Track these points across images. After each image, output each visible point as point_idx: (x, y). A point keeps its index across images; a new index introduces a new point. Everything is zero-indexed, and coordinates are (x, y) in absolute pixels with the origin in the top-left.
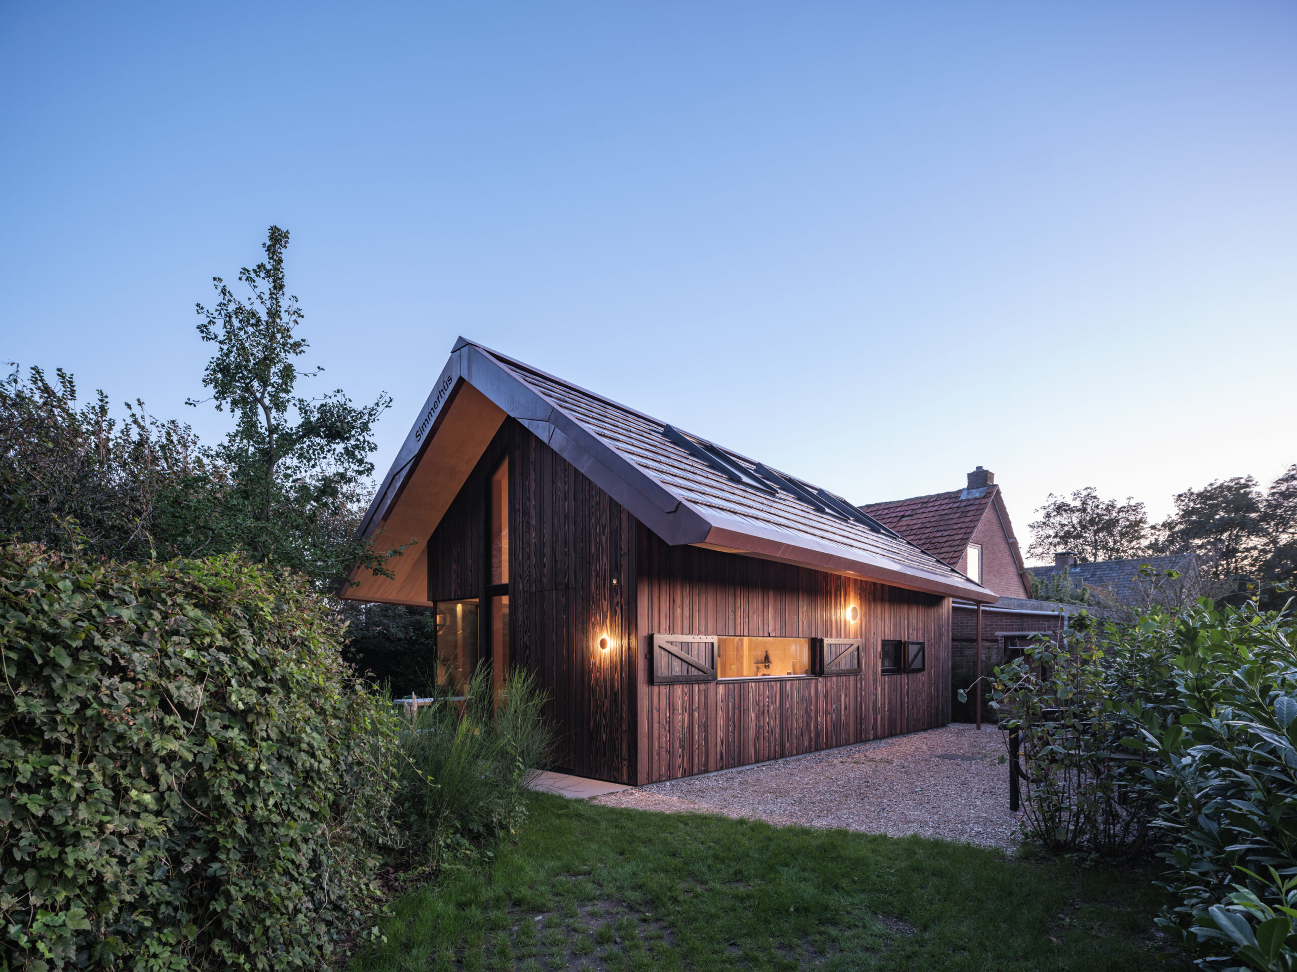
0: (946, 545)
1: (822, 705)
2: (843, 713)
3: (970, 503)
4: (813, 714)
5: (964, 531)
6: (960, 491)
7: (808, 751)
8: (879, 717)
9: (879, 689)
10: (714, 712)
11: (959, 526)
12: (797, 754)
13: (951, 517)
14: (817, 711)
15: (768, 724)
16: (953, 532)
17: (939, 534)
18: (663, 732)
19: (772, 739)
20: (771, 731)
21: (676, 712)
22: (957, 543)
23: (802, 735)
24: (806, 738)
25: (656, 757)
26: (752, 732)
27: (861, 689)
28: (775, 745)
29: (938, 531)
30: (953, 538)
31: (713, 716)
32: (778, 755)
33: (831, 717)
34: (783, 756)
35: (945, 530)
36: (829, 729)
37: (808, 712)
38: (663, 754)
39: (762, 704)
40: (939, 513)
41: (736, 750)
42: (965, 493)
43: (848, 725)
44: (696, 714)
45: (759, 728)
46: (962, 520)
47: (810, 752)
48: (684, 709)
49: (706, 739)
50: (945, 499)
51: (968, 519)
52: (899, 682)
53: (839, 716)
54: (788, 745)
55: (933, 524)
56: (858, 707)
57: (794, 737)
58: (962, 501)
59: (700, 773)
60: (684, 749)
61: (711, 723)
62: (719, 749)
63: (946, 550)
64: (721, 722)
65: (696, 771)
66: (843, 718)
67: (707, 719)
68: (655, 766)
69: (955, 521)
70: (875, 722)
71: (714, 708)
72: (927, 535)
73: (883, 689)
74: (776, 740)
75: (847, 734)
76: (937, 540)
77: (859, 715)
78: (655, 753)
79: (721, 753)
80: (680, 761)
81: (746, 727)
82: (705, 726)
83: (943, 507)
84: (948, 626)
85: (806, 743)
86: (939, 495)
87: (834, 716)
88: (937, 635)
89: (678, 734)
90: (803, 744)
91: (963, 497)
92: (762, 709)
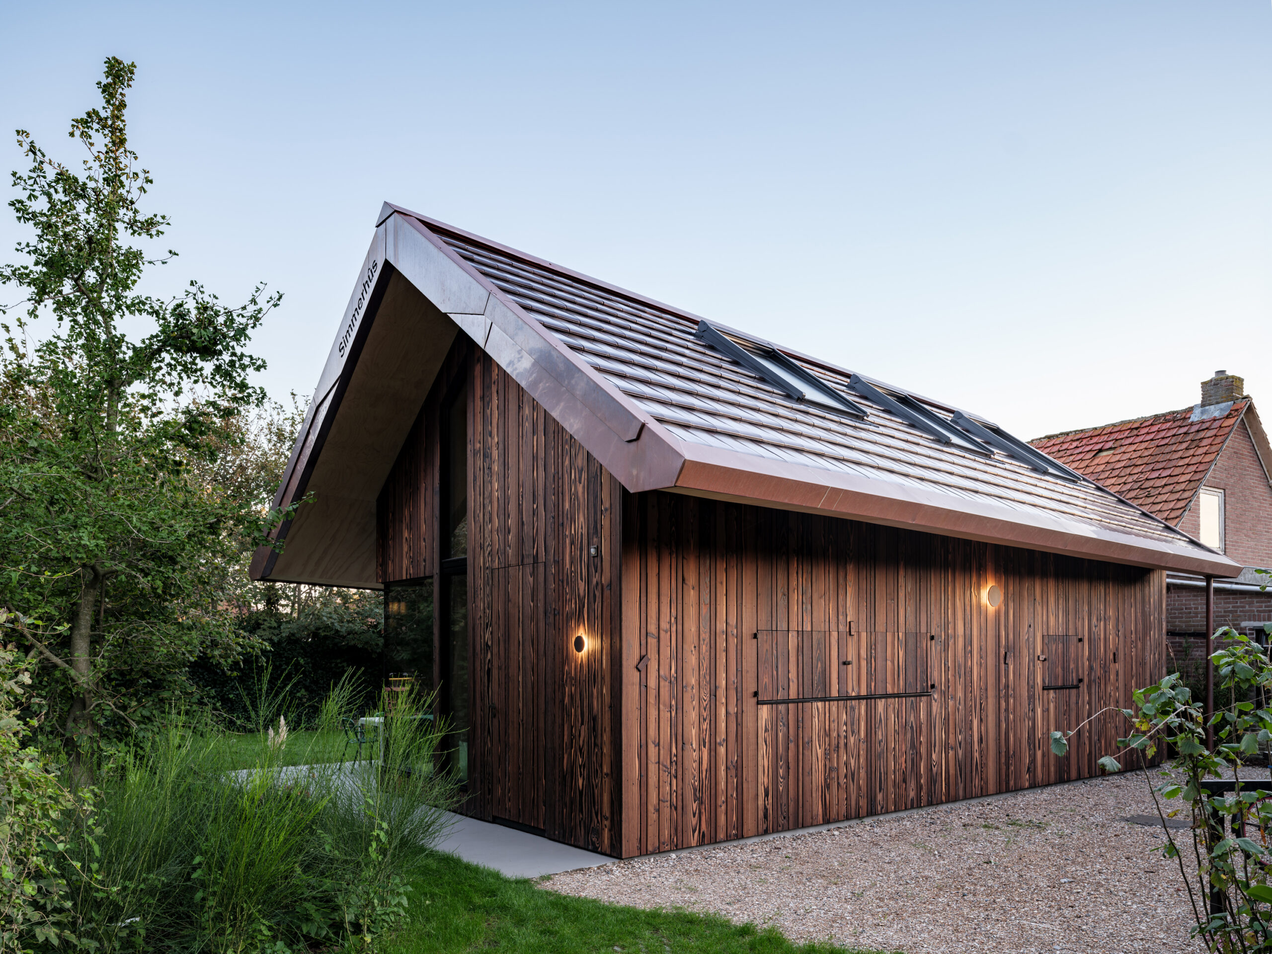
0: (1164, 491)
1: (939, 734)
2: (976, 747)
3: (1204, 426)
4: (923, 750)
5: (1193, 468)
6: (1190, 410)
7: (916, 805)
8: (1039, 754)
9: (1039, 711)
10: (752, 747)
11: (1186, 461)
12: (895, 811)
13: (1174, 448)
14: (930, 746)
15: (846, 764)
16: (1177, 471)
17: (1156, 474)
18: (665, 777)
19: (853, 788)
20: (852, 775)
21: (687, 747)
22: (1183, 486)
23: (905, 781)
24: (912, 785)
25: (653, 816)
26: (818, 777)
27: (1007, 710)
28: (859, 795)
29: (1153, 470)
30: (1175, 479)
31: (751, 753)
32: (863, 811)
33: (956, 754)
34: (872, 813)
35: (1164, 468)
36: (952, 771)
37: (914, 746)
38: (666, 810)
39: (835, 734)
40: (1156, 443)
41: (792, 804)
42: (1198, 411)
43: (984, 765)
44: (722, 750)
45: (829, 771)
46: (1191, 452)
47: (919, 807)
48: (702, 743)
49: (740, 788)
50: (1167, 421)
51: (1201, 451)
52: (1073, 699)
53: (969, 753)
54: (880, 797)
55: (1145, 460)
56: (1002, 739)
57: (890, 783)
58: (1192, 424)
59: (728, 839)
60: (701, 803)
61: (749, 764)
62: (761, 802)
63: (1164, 497)
64: (764, 762)
65: (721, 835)
66: (976, 755)
67: (741, 756)
68: (652, 830)
69: (1180, 454)
70: (1033, 760)
71: (752, 739)
72: (1135, 477)
73: (1046, 711)
74: (859, 788)
75: (984, 780)
76: (1150, 483)
77: (1003, 749)
78: (651, 809)
79: (766, 809)
80: (694, 821)
81: (807, 769)
82: (737, 768)
83: (1162, 434)
84: (1160, 613)
85: (912, 794)
86: (1157, 417)
87: (960, 752)
88: (1140, 626)
89: (691, 779)
90: (907, 796)
91: (1195, 417)
92: (834, 742)
